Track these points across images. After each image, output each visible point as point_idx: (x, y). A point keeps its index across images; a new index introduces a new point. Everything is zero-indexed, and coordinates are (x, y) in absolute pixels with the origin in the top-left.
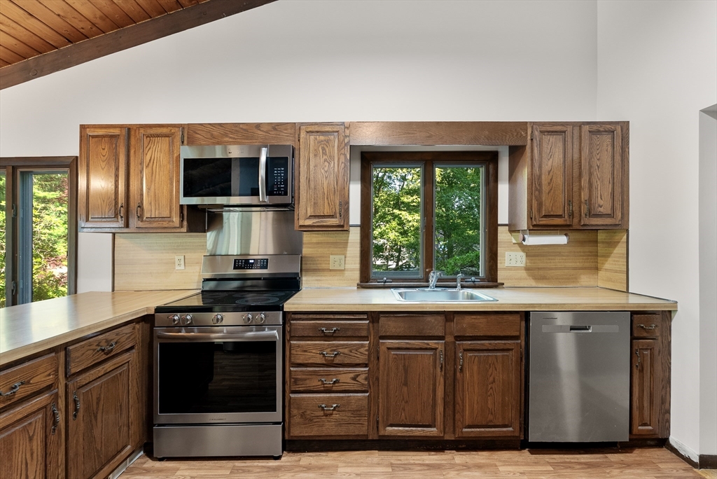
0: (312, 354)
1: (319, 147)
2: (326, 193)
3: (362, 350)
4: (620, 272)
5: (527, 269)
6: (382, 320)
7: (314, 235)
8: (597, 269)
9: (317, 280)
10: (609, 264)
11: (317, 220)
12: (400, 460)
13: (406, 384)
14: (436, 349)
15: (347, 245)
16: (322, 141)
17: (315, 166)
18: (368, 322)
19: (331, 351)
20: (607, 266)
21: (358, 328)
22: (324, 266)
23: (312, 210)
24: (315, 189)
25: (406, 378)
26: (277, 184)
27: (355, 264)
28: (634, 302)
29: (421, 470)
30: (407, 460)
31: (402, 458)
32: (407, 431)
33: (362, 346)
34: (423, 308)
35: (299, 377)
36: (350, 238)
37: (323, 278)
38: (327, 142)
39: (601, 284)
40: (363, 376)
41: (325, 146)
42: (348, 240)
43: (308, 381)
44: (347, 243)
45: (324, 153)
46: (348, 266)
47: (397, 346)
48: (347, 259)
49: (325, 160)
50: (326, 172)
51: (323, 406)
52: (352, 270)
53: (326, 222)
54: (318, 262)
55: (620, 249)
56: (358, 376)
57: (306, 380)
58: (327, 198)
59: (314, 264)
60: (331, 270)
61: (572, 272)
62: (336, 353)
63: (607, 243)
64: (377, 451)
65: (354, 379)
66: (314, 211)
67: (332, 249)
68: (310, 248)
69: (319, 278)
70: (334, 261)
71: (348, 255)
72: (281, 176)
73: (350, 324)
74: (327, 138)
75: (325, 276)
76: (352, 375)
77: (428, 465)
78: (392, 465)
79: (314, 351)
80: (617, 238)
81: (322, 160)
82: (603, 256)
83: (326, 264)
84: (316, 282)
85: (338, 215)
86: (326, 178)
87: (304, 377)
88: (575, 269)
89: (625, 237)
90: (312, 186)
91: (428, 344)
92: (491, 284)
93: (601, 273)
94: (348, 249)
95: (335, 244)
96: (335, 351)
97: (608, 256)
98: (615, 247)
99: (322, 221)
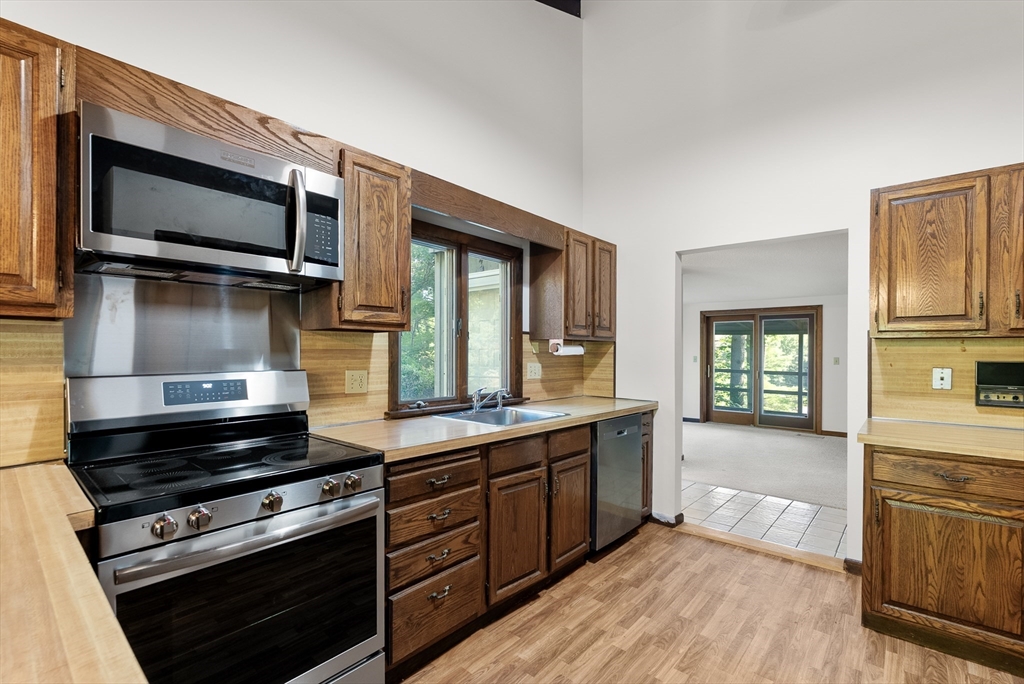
0: (416, 523)
1: (373, 195)
2: (383, 271)
3: (474, 499)
4: (608, 380)
5: (542, 381)
6: (494, 454)
7: (320, 337)
8: (582, 379)
9: (325, 413)
10: (595, 373)
11: (369, 313)
12: (513, 624)
13: (515, 529)
14: (538, 478)
15: (370, 354)
16: (377, 186)
17: (368, 224)
18: (479, 459)
19: (441, 510)
20: (593, 375)
21: (468, 470)
22: (336, 389)
23: (364, 296)
24: (367, 261)
25: (515, 521)
26: (320, 244)
27: (381, 383)
28: (621, 407)
29: (542, 622)
30: (519, 620)
31: (513, 621)
32: (516, 586)
33: (474, 492)
34: (530, 431)
35: (400, 565)
36: (374, 343)
37: (336, 409)
38: (385, 190)
39: (586, 393)
40: (474, 534)
41: (382, 196)
42: (371, 346)
43: (412, 567)
44: (370, 350)
45: (381, 207)
46: (372, 387)
47: (507, 484)
48: (371, 376)
49: (382, 219)
50: (383, 237)
51: (435, 594)
52: (379, 393)
53: (383, 316)
54: (326, 383)
55: (607, 360)
56: (469, 536)
57: (409, 565)
58: (385, 280)
59: (319, 386)
60: (346, 395)
61: (569, 382)
62: (447, 511)
63: (594, 354)
64: (481, 630)
65: (466, 542)
66: (366, 298)
67: (348, 361)
68: (313, 358)
69: (328, 410)
70: (351, 380)
71: (371, 370)
72: (326, 230)
73: (462, 466)
74: (384, 183)
75: (337, 405)
76: (463, 537)
77: (541, 614)
78: (512, 634)
79: (420, 518)
80: (603, 349)
81: (378, 217)
82: (589, 366)
83: (339, 385)
84: (323, 417)
85: (399, 307)
86: (384, 247)
87: (407, 562)
88: (571, 379)
89: (612, 348)
90: (363, 256)
91: (533, 474)
92: (516, 400)
93: (586, 383)
94: (372, 360)
95: (352, 353)
96: (445, 509)
97: (595, 366)
98: (602, 357)
99: (378, 315)
